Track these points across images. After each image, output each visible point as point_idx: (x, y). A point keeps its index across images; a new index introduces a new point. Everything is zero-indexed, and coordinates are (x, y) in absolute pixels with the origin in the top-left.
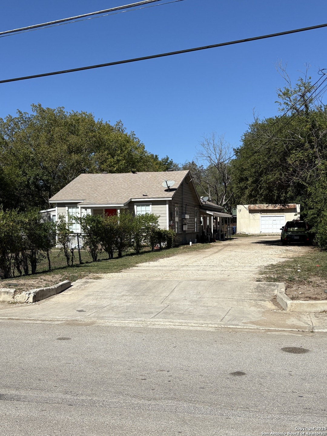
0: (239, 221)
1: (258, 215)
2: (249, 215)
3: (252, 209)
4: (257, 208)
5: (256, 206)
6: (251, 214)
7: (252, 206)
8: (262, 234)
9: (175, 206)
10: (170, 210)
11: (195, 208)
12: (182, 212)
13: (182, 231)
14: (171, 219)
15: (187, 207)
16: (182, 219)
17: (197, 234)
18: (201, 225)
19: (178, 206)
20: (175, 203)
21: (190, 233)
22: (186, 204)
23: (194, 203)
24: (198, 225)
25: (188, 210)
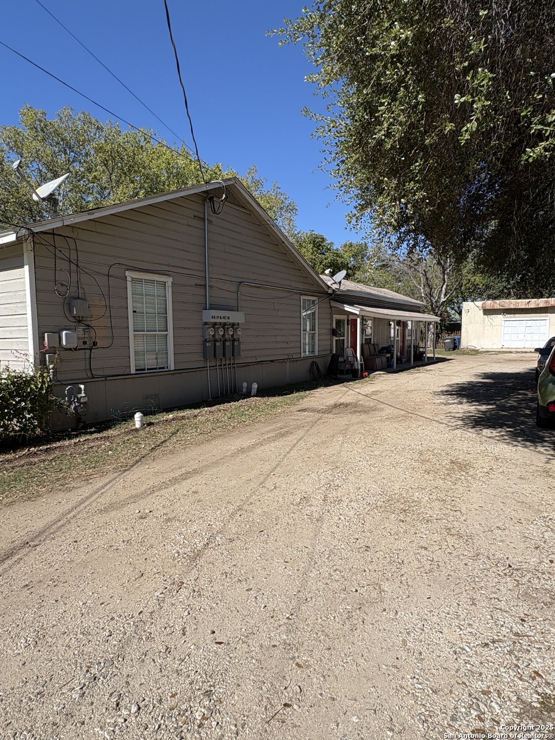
0: (466, 328)
1: (500, 318)
2: (484, 318)
3: (488, 307)
4: (497, 307)
5: (496, 303)
6: (486, 316)
7: (489, 304)
8: (504, 350)
9: (129, 279)
10: (63, 289)
11: (303, 297)
12: (206, 304)
13: (203, 359)
14: (75, 324)
15: (243, 289)
16: (206, 324)
17: (314, 360)
18: (335, 338)
19: (169, 281)
20: (127, 270)
21: (272, 361)
22: (241, 283)
23: (294, 285)
24: (322, 337)
25: (255, 299)
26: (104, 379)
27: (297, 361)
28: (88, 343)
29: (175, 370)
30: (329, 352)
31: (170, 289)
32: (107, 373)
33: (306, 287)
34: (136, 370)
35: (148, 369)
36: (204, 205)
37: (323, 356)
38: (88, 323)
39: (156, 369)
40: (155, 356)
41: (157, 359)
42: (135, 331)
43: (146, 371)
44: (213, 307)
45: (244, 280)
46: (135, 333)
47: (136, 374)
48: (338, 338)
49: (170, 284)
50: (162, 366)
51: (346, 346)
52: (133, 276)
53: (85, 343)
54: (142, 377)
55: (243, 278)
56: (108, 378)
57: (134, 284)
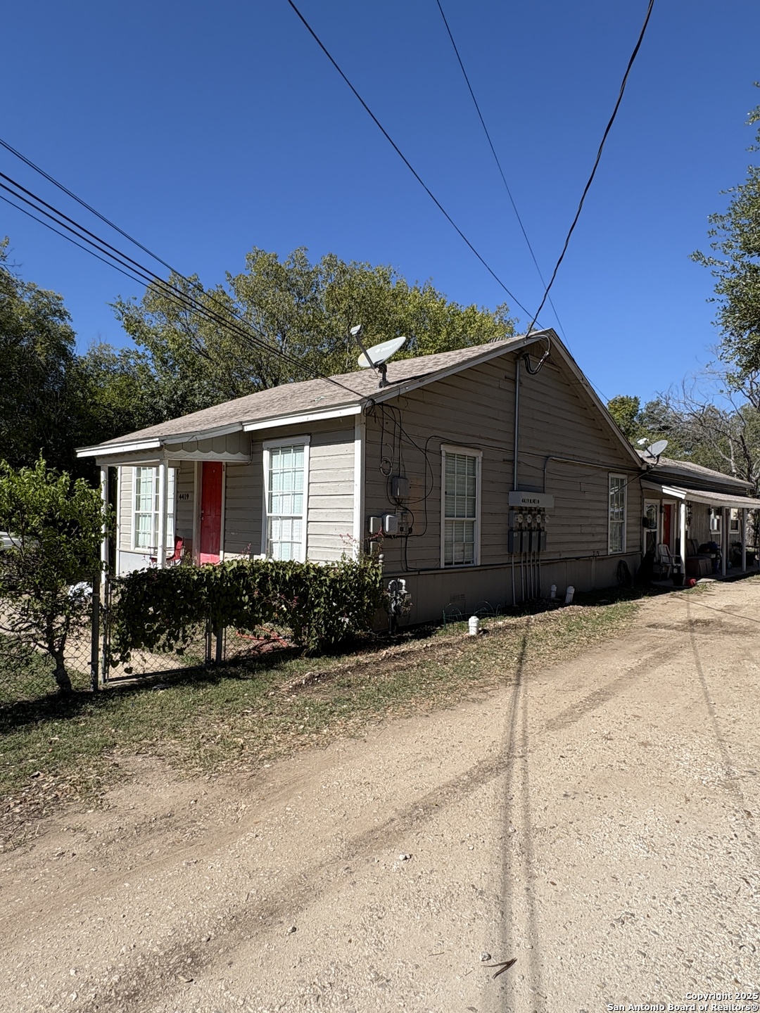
9: (443, 454)
10: (387, 467)
11: (611, 475)
12: (513, 484)
13: (507, 553)
14: (394, 507)
15: (550, 465)
16: (512, 508)
17: (622, 559)
18: (646, 530)
19: (479, 455)
20: (442, 443)
21: (577, 558)
22: (547, 457)
23: (602, 459)
24: (630, 529)
25: (560, 478)
26: (417, 573)
27: (603, 559)
28: (404, 529)
29: (481, 566)
30: (637, 549)
31: (480, 464)
32: (419, 566)
33: (615, 462)
34: (446, 564)
35: (456, 563)
36: (516, 364)
37: (633, 554)
38: (406, 506)
39: (462, 563)
40: (462, 548)
41: (463, 551)
42: (446, 516)
43: (454, 566)
44: (522, 488)
45: (551, 454)
46: (447, 518)
47: (445, 569)
48: (649, 531)
49: (480, 460)
50: (468, 560)
51: (658, 542)
52: (448, 451)
53: (402, 529)
54: (450, 573)
55: (549, 451)
56: (421, 573)
57: (449, 461)
